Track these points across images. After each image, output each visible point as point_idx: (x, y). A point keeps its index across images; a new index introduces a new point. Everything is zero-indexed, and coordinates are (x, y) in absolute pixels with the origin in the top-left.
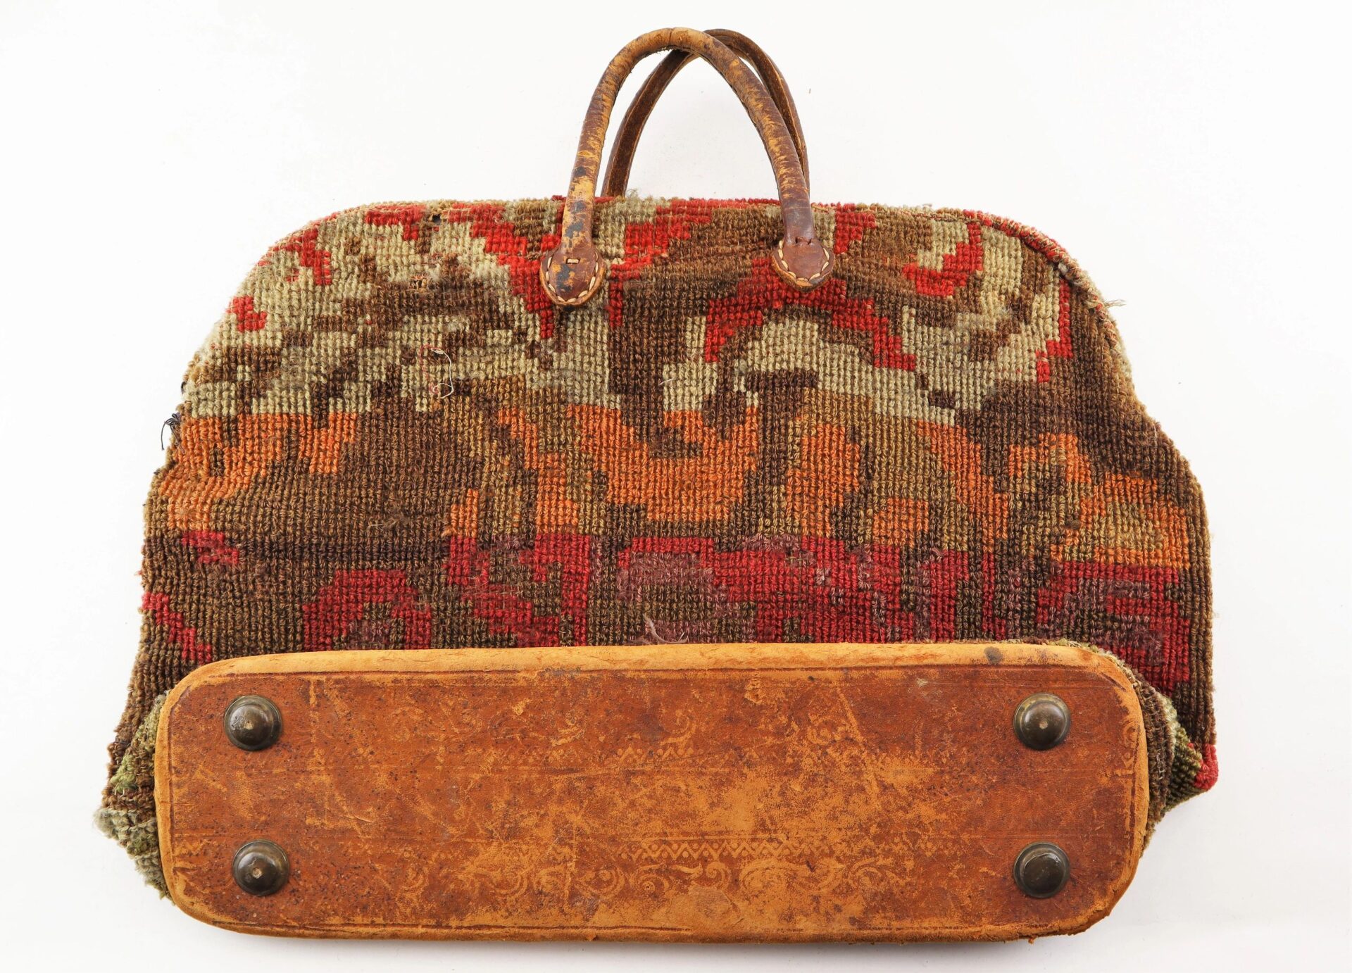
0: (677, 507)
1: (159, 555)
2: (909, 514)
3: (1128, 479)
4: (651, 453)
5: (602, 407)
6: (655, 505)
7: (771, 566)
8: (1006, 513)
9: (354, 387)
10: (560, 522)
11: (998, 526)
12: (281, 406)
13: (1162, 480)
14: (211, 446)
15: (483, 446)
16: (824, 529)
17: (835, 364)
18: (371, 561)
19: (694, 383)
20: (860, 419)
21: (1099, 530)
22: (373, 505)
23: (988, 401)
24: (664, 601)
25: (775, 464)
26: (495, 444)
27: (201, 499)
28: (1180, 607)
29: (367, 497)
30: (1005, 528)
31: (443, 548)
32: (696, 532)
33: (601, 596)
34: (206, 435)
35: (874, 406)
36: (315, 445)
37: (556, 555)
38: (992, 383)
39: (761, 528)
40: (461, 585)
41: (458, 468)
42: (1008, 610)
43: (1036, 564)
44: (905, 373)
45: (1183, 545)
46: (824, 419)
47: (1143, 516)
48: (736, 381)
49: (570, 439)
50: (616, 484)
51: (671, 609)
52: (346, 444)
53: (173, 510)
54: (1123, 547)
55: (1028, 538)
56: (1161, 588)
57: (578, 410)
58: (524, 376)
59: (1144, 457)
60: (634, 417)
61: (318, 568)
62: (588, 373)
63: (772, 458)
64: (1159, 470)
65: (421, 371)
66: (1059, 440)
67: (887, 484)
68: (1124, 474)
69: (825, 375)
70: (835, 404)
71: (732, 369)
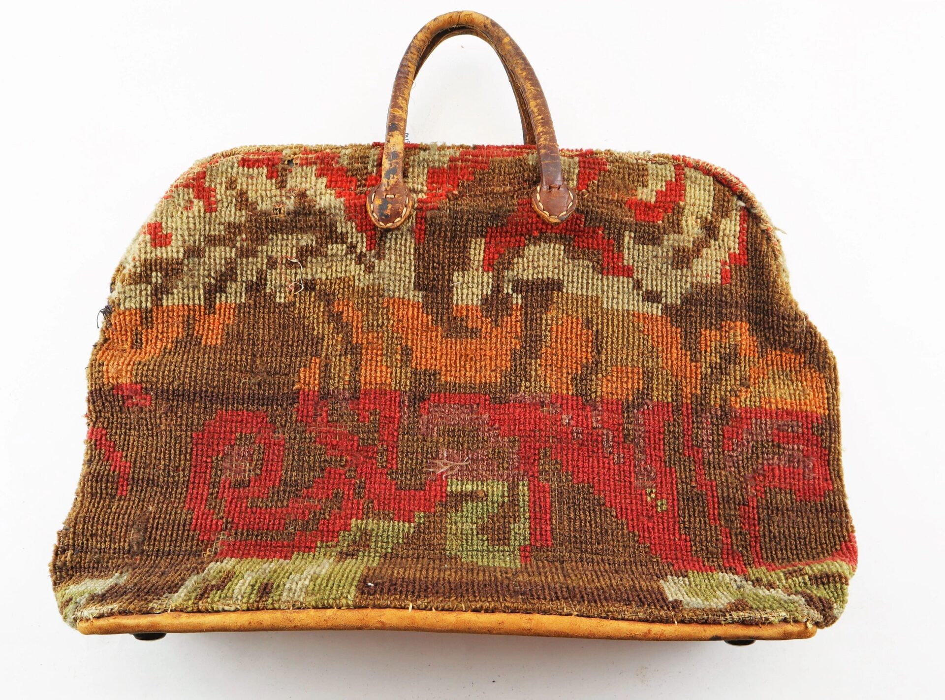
0: (463, 373)
1: (99, 402)
2: (628, 378)
3: (784, 354)
4: (444, 334)
5: (409, 300)
6: (446, 371)
7: (531, 412)
8: (700, 376)
9: (234, 286)
10: (379, 382)
11: (693, 385)
12: (183, 300)
13: (808, 355)
14: (134, 329)
15: (323, 327)
16: (567, 389)
17: (575, 274)
18: (243, 405)
19: (475, 285)
20: (592, 313)
21: (763, 388)
22: (245, 367)
23: (686, 298)
24: (454, 436)
25: (533, 344)
26: (332, 325)
27: (126, 363)
28: (822, 440)
29: (241, 361)
30: (699, 387)
31: (295, 397)
32: (477, 390)
33: (408, 433)
34: (131, 322)
35: (602, 303)
36: (206, 326)
37: (375, 404)
38: (688, 285)
39: (523, 388)
40: (307, 422)
41: (305, 343)
42: (703, 441)
43: (722, 411)
44: (626, 280)
45: (823, 398)
46: (567, 313)
47: (794, 378)
48: (506, 286)
49: (385, 322)
50: (419, 355)
51: (458, 442)
52: (228, 325)
53: (107, 370)
54: (781, 397)
55: (715, 393)
56: (810, 426)
57: (391, 302)
58: (354, 277)
59: (796, 340)
60: (432, 308)
61: (205, 408)
62: (400, 275)
63: (532, 341)
64: (806, 348)
65: (281, 273)
66: (736, 326)
67: (612, 357)
68: (781, 350)
69: (568, 282)
70: (575, 302)
71: (503, 277)
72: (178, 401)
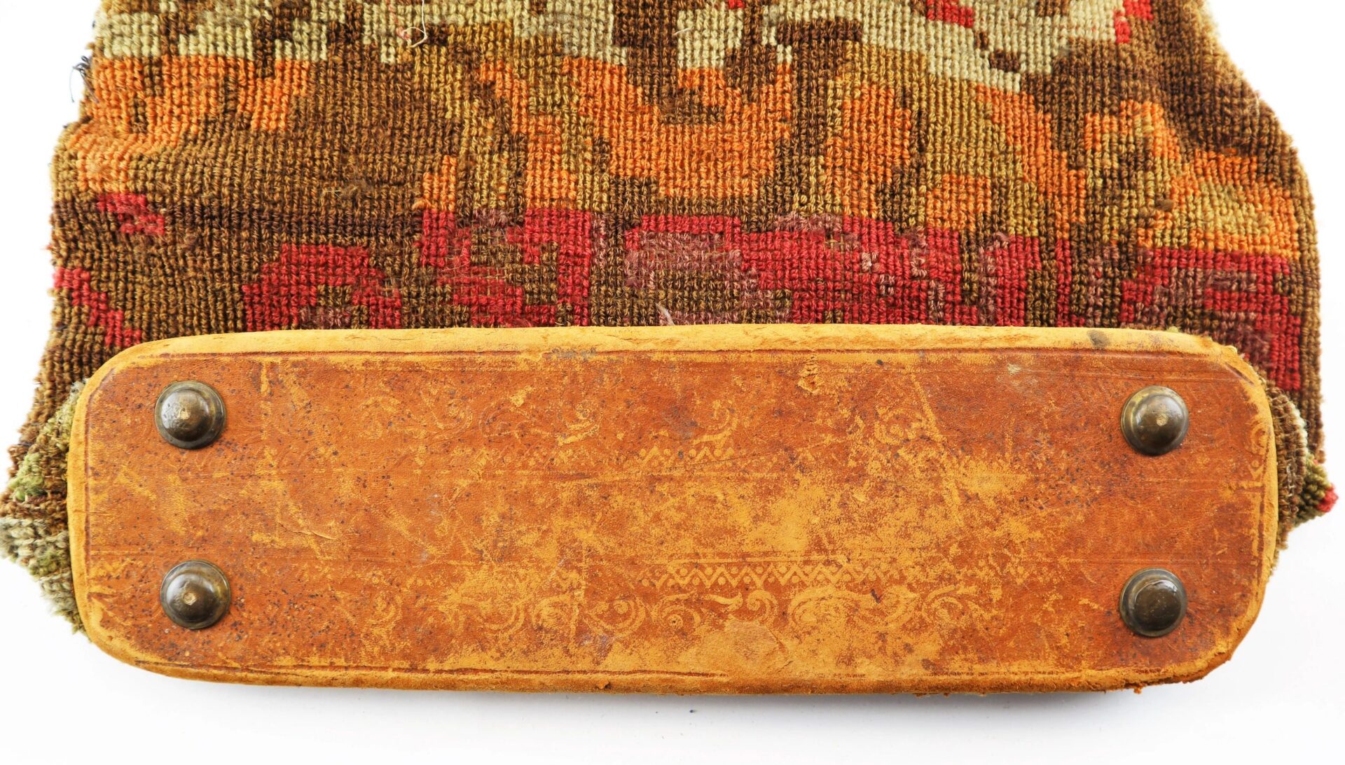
0: (695, 181)
1: (73, 223)
2: (968, 193)
3: (1222, 157)
4: (663, 118)
5: (605, 62)
6: (668, 178)
7: (809, 248)
8: (1083, 193)
9: (305, 27)
10: (555, 195)
11: (1074, 208)
12: (215, 46)
13: (1263, 158)
14: (131, 95)
15: (461, 106)
16: (869, 210)
17: (883, 13)
18: (326, 233)
19: (714, 34)
20: (911, 80)
21: (1194, 212)
22: (329, 169)
23: (1060, 63)
24: (682, 289)
25: (812, 131)
26: (476, 103)
27: (117, 155)
28: (1290, 302)
29: (321, 159)
30: (1082, 210)
31: (415, 220)
32: (719, 209)
33: (606, 282)
34: (124, 82)
35: (928, 64)
36: (258, 97)
37: (550, 233)
38: (1064, 41)
39: (796, 205)
40: (436, 266)
41: (432, 132)
42: (1088, 305)
43: (1121, 253)
44: (963, 29)
45: (1291, 231)
46: (870, 79)
47: (1243, 198)
48: (765, 32)
49: (566, 98)
50: (621, 153)
51: (690, 298)
52: (297, 97)
53: (84, 165)
54: (1224, 230)
55: (1111, 222)
56: (1270, 278)
57: (576, 63)
58: (512, 21)
59: (1243, 128)
60: (643, 75)
61: (260, 239)
62: (589, 18)
63: (810, 125)
64: (1260, 145)
65: (387, 12)
66: (1144, 109)
67: (943, 158)
68: (1217, 151)
69: (871, 27)
70: (883, 61)
71: (761, 17)
72: (211, 227)
